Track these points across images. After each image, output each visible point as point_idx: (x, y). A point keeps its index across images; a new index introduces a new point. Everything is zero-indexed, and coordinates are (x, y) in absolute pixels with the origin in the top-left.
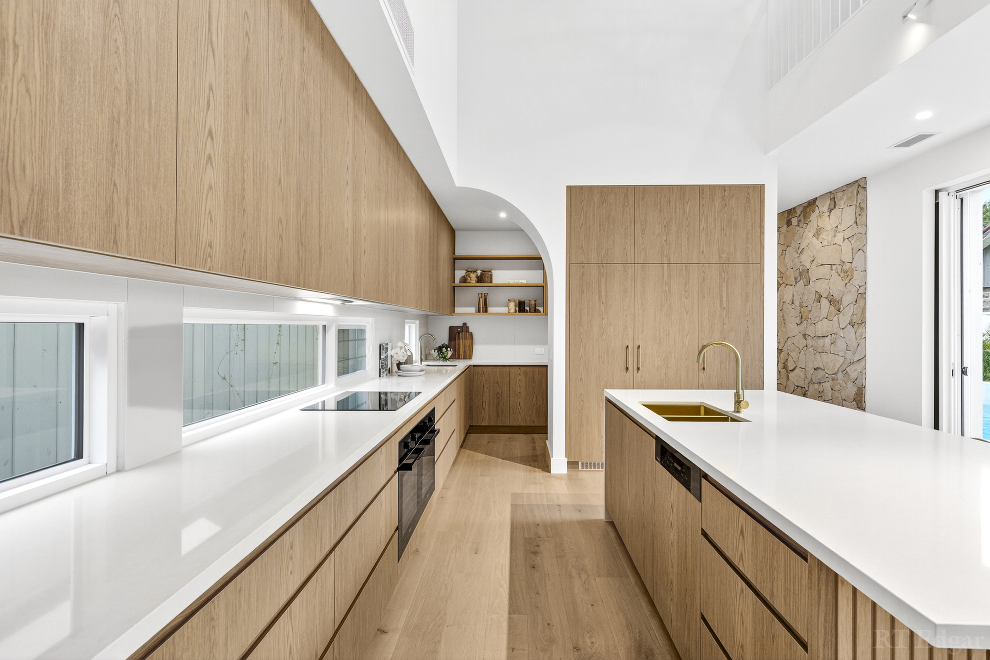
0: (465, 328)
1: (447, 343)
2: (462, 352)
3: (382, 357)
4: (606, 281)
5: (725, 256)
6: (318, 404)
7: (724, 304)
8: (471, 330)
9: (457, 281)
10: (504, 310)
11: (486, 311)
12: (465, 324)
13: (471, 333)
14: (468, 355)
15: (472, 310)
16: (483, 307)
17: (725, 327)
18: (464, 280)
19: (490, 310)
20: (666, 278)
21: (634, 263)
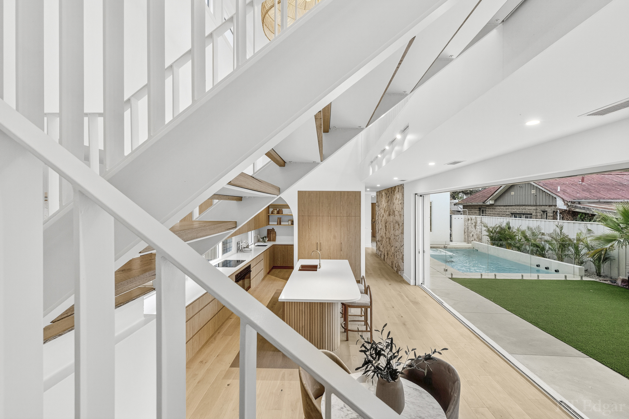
0: (273, 230)
1: (266, 236)
2: (272, 239)
3: (238, 246)
4: (311, 222)
5: (348, 214)
6: (217, 264)
7: (348, 230)
8: (275, 231)
9: (270, 213)
10: (287, 223)
11: (280, 224)
12: (273, 228)
13: (275, 232)
14: (274, 240)
15: (276, 223)
16: (279, 223)
17: (349, 237)
18: (272, 213)
19: (282, 223)
20: (330, 221)
21: (319, 216)
